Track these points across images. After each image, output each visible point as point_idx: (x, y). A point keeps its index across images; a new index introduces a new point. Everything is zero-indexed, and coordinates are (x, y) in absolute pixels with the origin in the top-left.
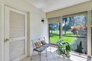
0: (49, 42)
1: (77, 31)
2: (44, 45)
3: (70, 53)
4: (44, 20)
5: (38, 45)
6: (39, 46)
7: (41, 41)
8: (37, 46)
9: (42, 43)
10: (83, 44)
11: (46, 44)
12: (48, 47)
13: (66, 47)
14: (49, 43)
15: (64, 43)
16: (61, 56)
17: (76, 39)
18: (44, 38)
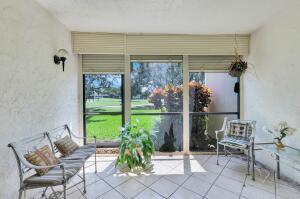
0: (85, 140)
1: (163, 100)
2: (72, 153)
3: (152, 157)
4: (63, 59)
5: (44, 158)
6: (48, 163)
7: (54, 140)
8: (43, 163)
9: (60, 147)
10: (175, 129)
11: (78, 148)
12: (89, 156)
13: (144, 143)
14: (85, 143)
15: (138, 135)
16: (130, 174)
17: (158, 118)
18: (66, 127)
